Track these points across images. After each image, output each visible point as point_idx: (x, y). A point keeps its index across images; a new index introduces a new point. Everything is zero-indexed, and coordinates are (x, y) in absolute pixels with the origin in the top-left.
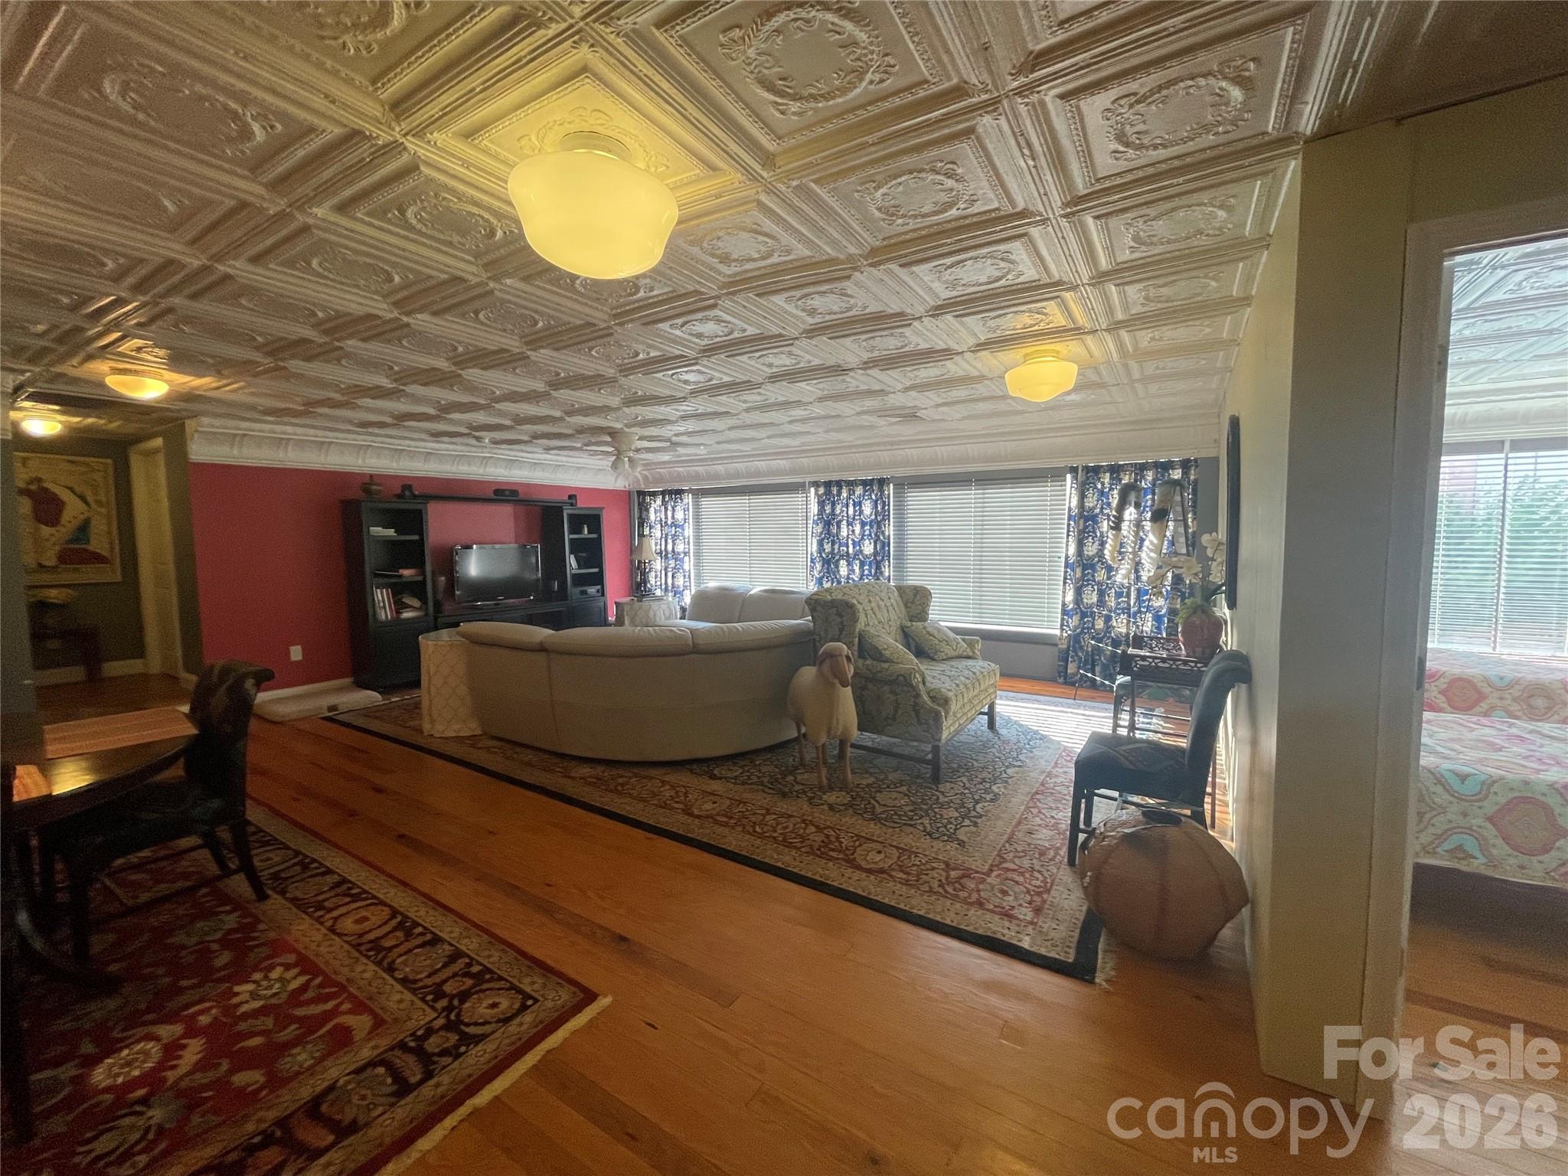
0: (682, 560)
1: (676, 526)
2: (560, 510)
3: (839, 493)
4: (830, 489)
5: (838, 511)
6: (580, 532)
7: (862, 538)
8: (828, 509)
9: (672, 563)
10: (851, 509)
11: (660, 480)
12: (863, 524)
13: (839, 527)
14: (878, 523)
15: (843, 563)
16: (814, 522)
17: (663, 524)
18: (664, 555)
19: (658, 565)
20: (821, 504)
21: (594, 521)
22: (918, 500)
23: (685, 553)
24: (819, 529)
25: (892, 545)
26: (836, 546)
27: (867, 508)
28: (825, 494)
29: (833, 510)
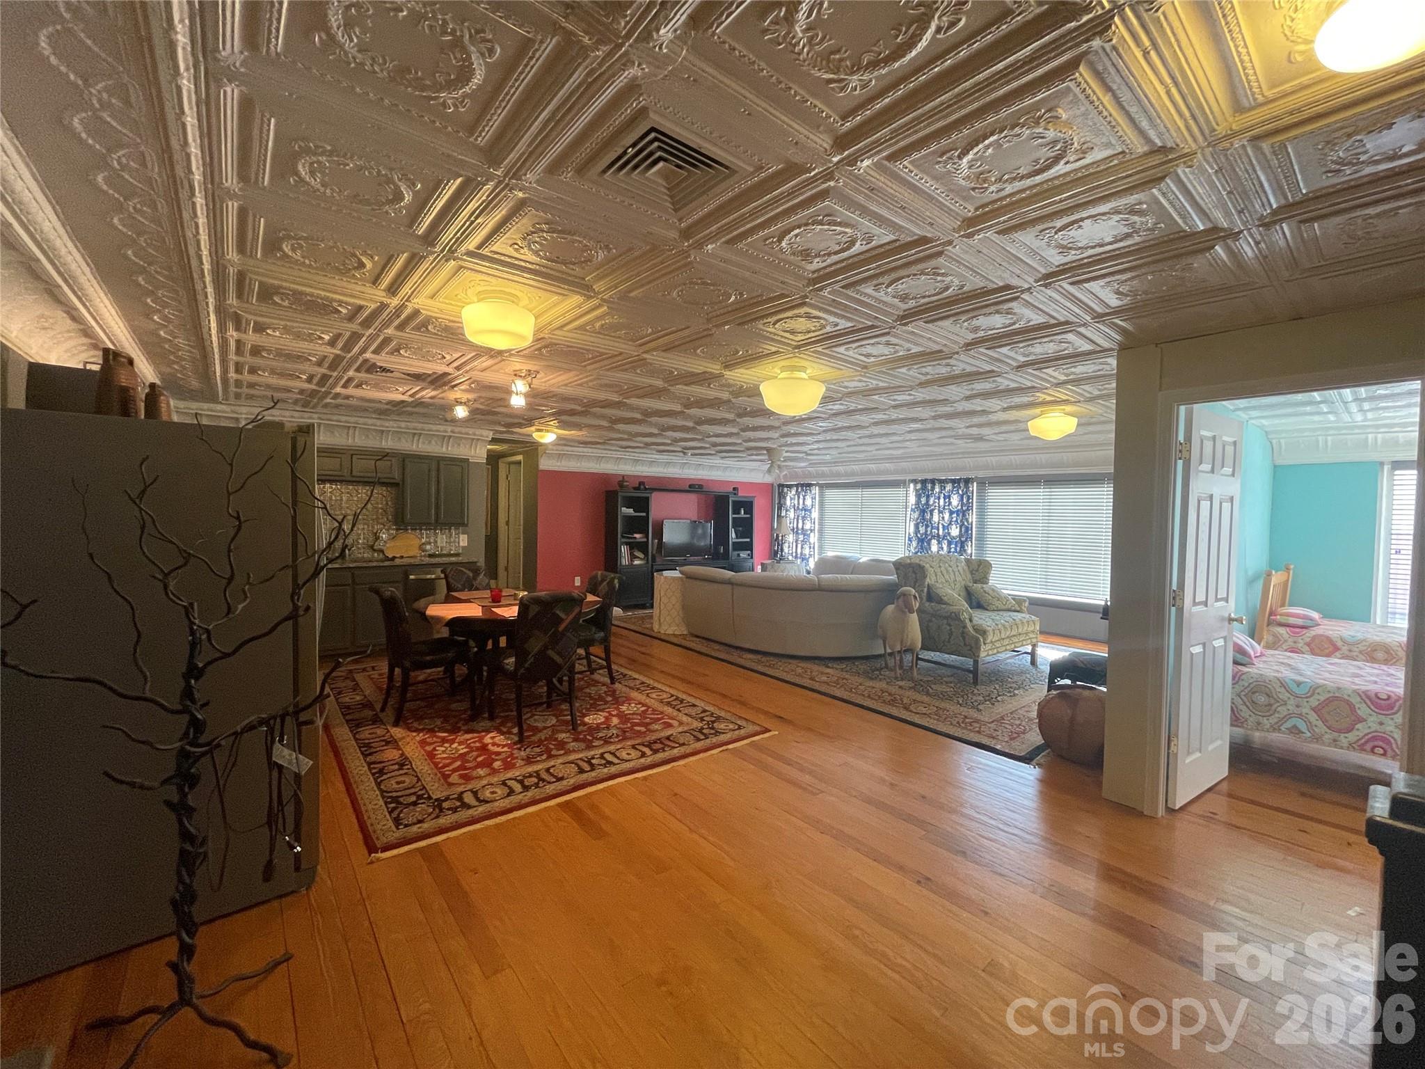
0: (809, 536)
1: (805, 510)
2: (728, 497)
3: (933, 489)
4: (925, 486)
5: (931, 502)
6: (739, 513)
7: (950, 524)
8: (923, 500)
9: (801, 537)
10: (942, 501)
11: (796, 476)
12: (951, 513)
13: (932, 515)
14: (963, 512)
15: (934, 542)
16: (912, 510)
17: (796, 509)
18: (795, 531)
19: (791, 538)
20: (918, 496)
21: (748, 506)
22: (997, 496)
23: (811, 531)
24: (916, 515)
25: (974, 529)
26: (929, 529)
27: (955, 500)
28: (922, 489)
29: (928, 501)
